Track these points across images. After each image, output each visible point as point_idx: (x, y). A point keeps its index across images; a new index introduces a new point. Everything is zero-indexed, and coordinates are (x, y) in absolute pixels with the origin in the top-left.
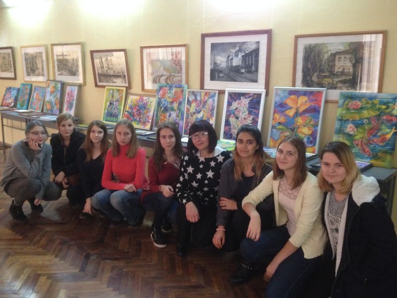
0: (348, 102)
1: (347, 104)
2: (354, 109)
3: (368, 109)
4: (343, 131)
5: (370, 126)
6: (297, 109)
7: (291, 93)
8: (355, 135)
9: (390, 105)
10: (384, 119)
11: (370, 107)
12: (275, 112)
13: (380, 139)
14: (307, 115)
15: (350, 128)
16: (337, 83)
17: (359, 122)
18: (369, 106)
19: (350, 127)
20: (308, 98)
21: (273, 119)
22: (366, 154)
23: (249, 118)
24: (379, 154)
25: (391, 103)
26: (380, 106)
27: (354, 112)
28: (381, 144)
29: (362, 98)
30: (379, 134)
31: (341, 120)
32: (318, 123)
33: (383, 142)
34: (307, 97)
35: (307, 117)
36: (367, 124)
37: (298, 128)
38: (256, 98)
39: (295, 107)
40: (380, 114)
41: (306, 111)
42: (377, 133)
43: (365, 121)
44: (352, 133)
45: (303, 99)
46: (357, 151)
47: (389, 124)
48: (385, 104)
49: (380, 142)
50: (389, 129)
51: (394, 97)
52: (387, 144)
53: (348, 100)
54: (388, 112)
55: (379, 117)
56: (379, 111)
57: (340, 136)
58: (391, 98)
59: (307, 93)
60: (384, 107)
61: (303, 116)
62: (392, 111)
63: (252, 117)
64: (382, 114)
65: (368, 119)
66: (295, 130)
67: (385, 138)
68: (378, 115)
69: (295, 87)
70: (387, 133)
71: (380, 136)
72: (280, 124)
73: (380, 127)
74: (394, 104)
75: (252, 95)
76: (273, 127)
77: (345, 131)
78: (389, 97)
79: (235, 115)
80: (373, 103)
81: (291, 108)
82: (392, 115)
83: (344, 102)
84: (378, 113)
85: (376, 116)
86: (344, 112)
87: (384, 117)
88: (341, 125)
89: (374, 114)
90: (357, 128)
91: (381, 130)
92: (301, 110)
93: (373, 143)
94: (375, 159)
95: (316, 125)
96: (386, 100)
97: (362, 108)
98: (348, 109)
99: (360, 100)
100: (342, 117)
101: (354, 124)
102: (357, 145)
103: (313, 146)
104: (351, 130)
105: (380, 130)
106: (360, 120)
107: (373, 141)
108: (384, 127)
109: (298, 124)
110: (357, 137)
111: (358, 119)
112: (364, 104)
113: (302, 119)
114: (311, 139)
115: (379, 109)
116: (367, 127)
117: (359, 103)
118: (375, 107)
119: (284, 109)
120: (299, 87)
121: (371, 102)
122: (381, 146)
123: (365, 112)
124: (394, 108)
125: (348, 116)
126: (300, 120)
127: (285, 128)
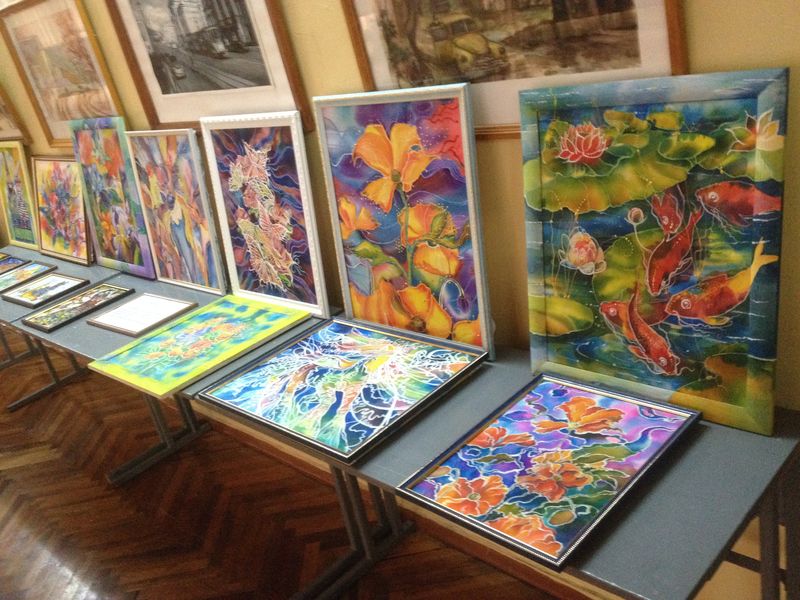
0: (556, 134)
1: (552, 144)
2: (582, 164)
3: (635, 160)
4: (557, 261)
5: (656, 238)
6: (396, 177)
7: (370, 114)
8: (602, 281)
9: (734, 129)
10: (711, 204)
11: (644, 150)
12: (338, 193)
13: (704, 296)
14: (431, 199)
15: (578, 250)
16: (502, 52)
17: (611, 221)
18: (639, 142)
19: (580, 245)
20: (419, 131)
21: (340, 219)
22: (658, 362)
23: (282, 220)
24: (708, 365)
25: (733, 119)
26: (687, 141)
27: (584, 179)
28: (712, 321)
29: (603, 109)
30: (697, 274)
31: (541, 216)
32: (469, 230)
33: (720, 311)
34: (414, 129)
35: (432, 208)
36: (640, 228)
37: (416, 249)
38: (281, 146)
39: (388, 170)
40: (690, 178)
41: (423, 185)
42: (689, 268)
43: (634, 216)
44: (587, 269)
45: (404, 136)
46: (619, 346)
47: (736, 229)
48: (705, 126)
49: (709, 313)
50: (737, 248)
51: (744, 84)
52: (739, 325)
53: (552, 125)
54: (727, 169)
55: (685, 193)
56: (685, 163)
57: (549, 281)
58: (730, 93)
59: (411, 108)
60: (704, 142)
61: (420, 203)
62: (744, 161)
63: (288, 213)
64: (701, 176)
65: (640, 203)
66: (409, 256)
67: (725, 294)
68: (681, 184)
69: (374, 88)
70: (733, 271)
71: (704, 285)
72: (362, 235)
73: (700, 243)
74: (751, 124)
75: (267, 133)
76: (348, 248)
77: (563, 262)
78: (718, 91)
79: (247, 209)
80: (653, 127)
81: (377, 176)
82: (746, 182)
83: (540, 135)
84: (681, 173)
85: (673, 190)
86: (547, 179)
87: (712, 195)
88: (545, 238)
89: (668, 182)
90: (604, 248)
91: (705, 254)
92: (409, 181)
93: (677, 314)
94: (695, 388)
95: (463, 240)
96: (708, 109)
97: (610, 158)
98: (560, 165)
99: (600, 123)
100: (543, 203)
101: (590, 229)
102: (616, 319)
103: (471, 319)
104: (582, 256)
105: (700, 253)
106: (610, 211)
107: (676, 305)
108: (713, 239)
109: (411, 234)
110: (610, 289)
111: (602, 208)
112: (616, 134)
113: (419, 215)
114: (462, 292)
115: (684, 156)
116: (642, 244)
117: (596, 133)
118: (667, 145)
119: (359, 182)
121: (644, 124)
122: (715, 332)
123: (628, 173)
124: (752, 147)
125: (565, 198)
126: (412, 221)
127: (379, 250)
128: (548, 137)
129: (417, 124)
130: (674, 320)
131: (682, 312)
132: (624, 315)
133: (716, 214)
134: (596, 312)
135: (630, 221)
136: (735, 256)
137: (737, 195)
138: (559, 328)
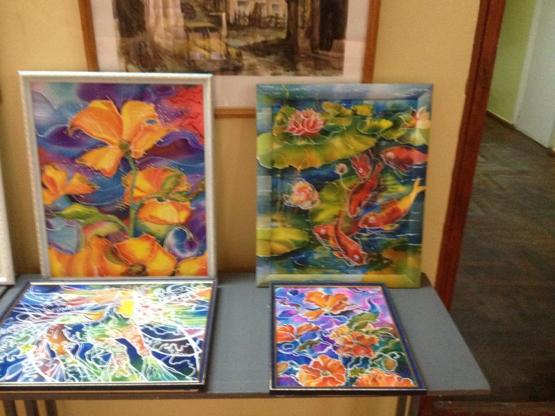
0: (285, 115)
1: (282, 123)
2: (304, 137)
3: (342, 134)
4: (282, 202)
5: (356, 182)
6: (125, 146)
7: (90, 91)
8: (316, 212)
9: (404, 117)
10: (389, 159)
11: (349, 129)
12: (44, 162)
13: (383, 213)
14: (164, 164)
15: (299, 194)
17: (324, 173)
18: (345, 123)
19: (301, 190)
20: (156, 109)
21: (44, 186)
22: (353, 258)
24: (385, 255)
25: (403, 111)
26: (376, 123)
27: (305, 146)
28: (388, 228)
29: (321, 101)
30: (380, 201)
31: (272, 172)
32: (203, 187)
33: (393, 221)
34: (152, 106)
35: (165, 170)
36: (344, 176)
37: (142, 205)
39: (115, 140)
40: (377, 145)
41: (155, 153)
43: (340, 169)
44: (306, 206)
45: (137, 114)
46: (327, 254)
47: (403, 173)
48: (387, 114)
49: (386, 223)
50: (403, 184)
51: (411, 91)
52: (404, 227)
53: (283, 110)
54: (399, 139)
55: (374, 153)
56: (374, 136)
57: (274, 217)
58: (404, 96)
59: (149, 90)
60: (386, 124)
61: (151, 167)
62: (408, 134)
64: (384, 143)
65: (345, 161)
66: (132, 213)
67: (396, 211)
68: (372, 149)
69: (97, 70)
70: (401, 197)
72: (73, 199)
73: (382, 183)
74: (413, 114)
76: (50, 212)
77: (286, 203)
78: (397, 94)
80: (355, 113)
81: (101, 144)
82: (409, 147)
83: (274, 115)
84: (372, 142)
85: (366, 152)
86: (277, 146)
87: (390, 154)
88: (274, 187)
89: (363, 147)
90: (319, 190)
91: (385, 189)
92: (140, 148)
93: (366, 227)
94: (376, 270)
95: (197, 194)
96: (389, 104)
97: (325, 132)
98: (288, 137)
99: (319, 109)
100: (273, 163)
101: (308, 179)
102: (325, 237)
103: (198, 255)
104: (303, 197)
105: (381, 189)
106: (324, 167)
107: (366, 222)
108: (390, 180)
109: (137, 193)
110: (321, 217)
111: (318, 165)
112: (331, 117)
113: (149, 178)
114: (190, 235)
115: (373, 132)
116: (345, 186)
117: (315, 116)
118: (363, 125)
119: (75, 150)
120: (113, 69)
121: (349, 112)
122: (392, 234)
123: (337, 142)
124: (413, 127)
125: (290, 159)
126: (140, 183)
127: (95, 210)
128: (279, 118)
129: (155, 103)
130: (364, 231)
131: (370, 225)
132: (331, 232)
133: (392, 165)
134: (310, 234)
135: (337, 172)
136: (402, 189)
137: (404, 154)
138: (281, 249)
